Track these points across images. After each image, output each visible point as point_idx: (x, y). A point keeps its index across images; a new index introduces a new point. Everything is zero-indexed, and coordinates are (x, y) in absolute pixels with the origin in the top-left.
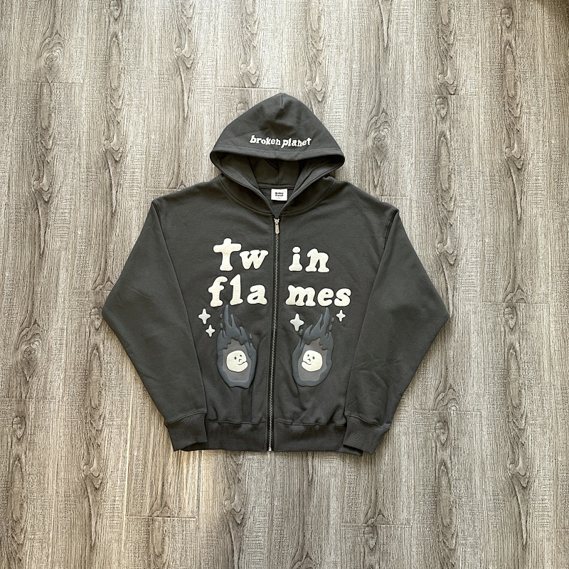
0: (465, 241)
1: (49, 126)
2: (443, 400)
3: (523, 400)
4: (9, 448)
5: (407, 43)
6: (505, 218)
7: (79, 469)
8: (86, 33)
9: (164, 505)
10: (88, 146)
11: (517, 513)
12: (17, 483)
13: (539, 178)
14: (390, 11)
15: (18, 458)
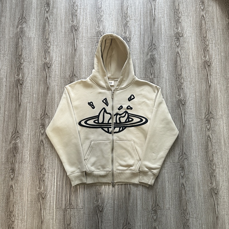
0: (188, 95)
1: (22, 54)
2: (182, 159)
3: (214, 158)
4: (8, 183)
5: (162, 17)
6: (204, 85)
7: (36, 190)
8: (35, 18)
9: (70, 204)
10: (37, 61)
11: (213, 204)
12: (12, 197)
13: (217, 69)
14: (155, 5)
15: (12, 186)
